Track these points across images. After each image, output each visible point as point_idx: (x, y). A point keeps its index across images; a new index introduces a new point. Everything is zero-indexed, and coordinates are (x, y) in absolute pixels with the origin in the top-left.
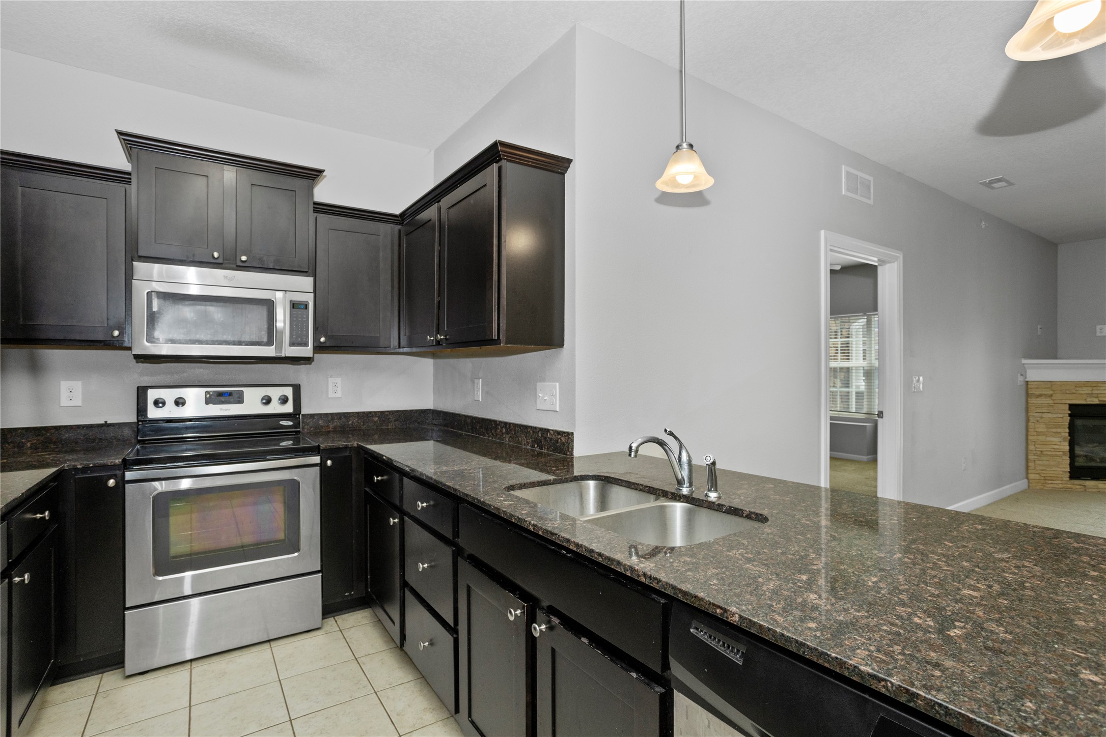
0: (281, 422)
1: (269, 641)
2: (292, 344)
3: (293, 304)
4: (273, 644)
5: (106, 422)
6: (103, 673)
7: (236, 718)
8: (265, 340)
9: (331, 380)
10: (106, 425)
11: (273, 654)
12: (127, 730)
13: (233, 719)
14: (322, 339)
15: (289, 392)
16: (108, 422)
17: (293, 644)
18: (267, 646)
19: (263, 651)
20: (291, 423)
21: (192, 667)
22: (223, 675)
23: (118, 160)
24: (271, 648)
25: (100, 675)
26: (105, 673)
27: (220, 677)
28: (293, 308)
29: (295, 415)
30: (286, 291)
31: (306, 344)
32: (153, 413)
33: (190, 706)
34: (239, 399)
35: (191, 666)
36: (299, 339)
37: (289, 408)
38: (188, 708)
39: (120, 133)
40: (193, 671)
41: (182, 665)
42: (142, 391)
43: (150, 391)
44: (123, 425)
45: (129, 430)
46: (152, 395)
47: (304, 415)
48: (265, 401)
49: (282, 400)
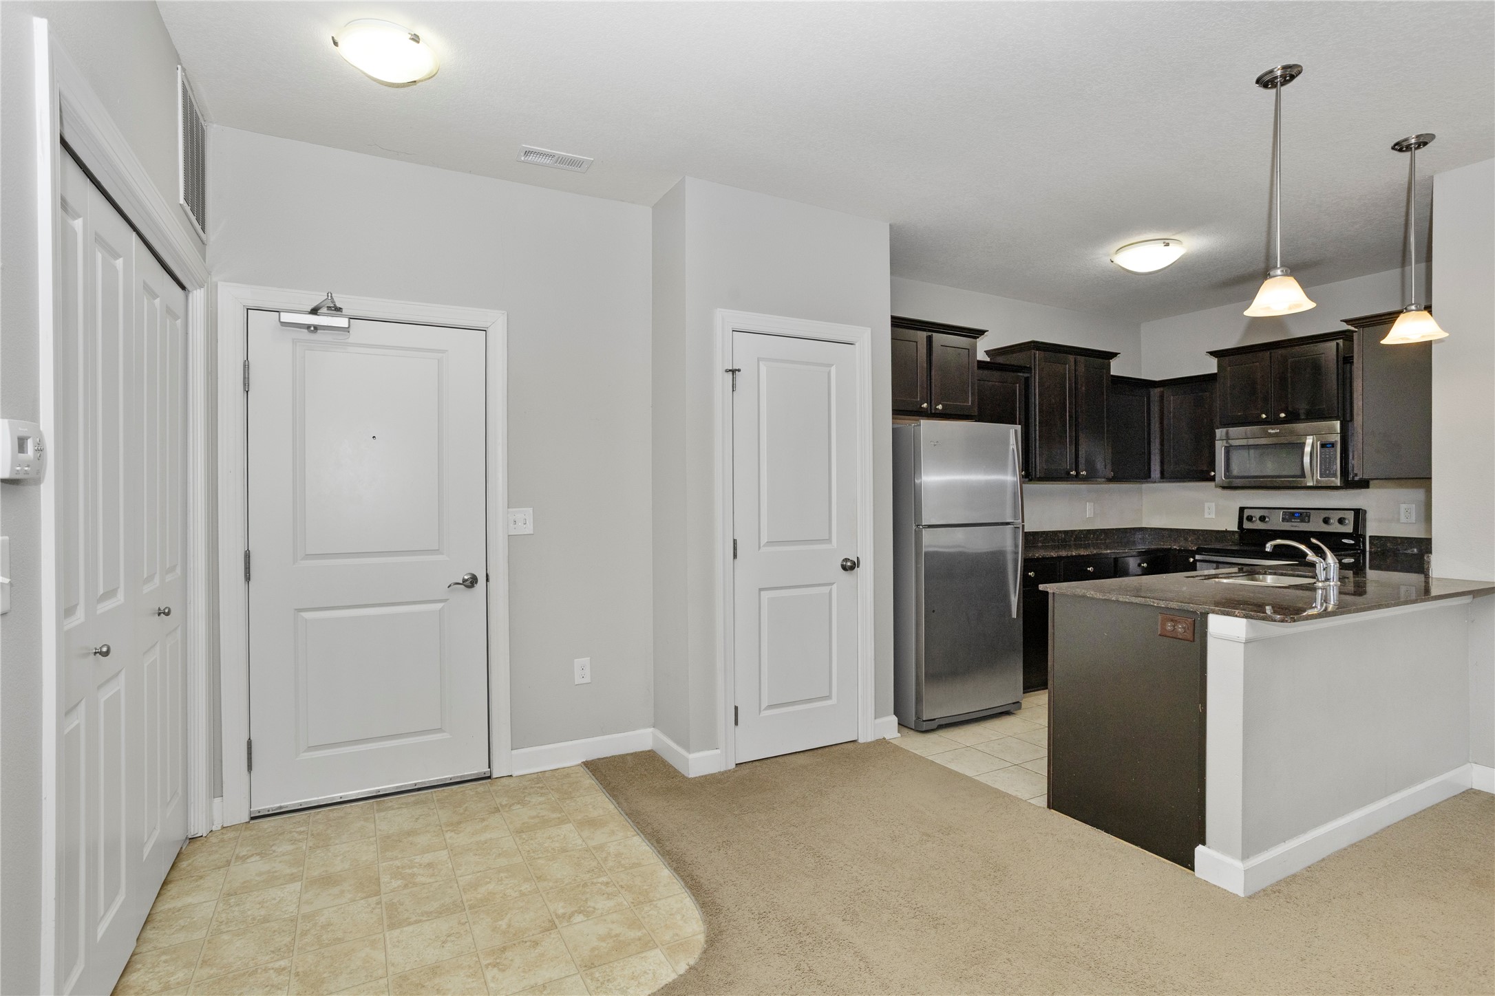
0: (1343, 540)
2: (1322, 476)
3: (1322, 444)
5: (1226, 529)
8: (1299, 473)
9: (1403, 507)
10: (1226, 531)
15: (1350, 515)
20: (1352, 542)
23: (1211, 366)
28: (1323, 447)
29: (1358, 536)
31: (1334, 476)
32: (1247, 525)
34: (1306, 519)
36: (1328, 472)
37: (1349, 528)
39: (1211, 353)
42: (1242, 510)
43: (1245, 510)
44: (1233, 532)
45: (1237, 536)
46: (1247, 513)
47: (1370, 537)
48: (1326, 521)
49: (1341, 521)
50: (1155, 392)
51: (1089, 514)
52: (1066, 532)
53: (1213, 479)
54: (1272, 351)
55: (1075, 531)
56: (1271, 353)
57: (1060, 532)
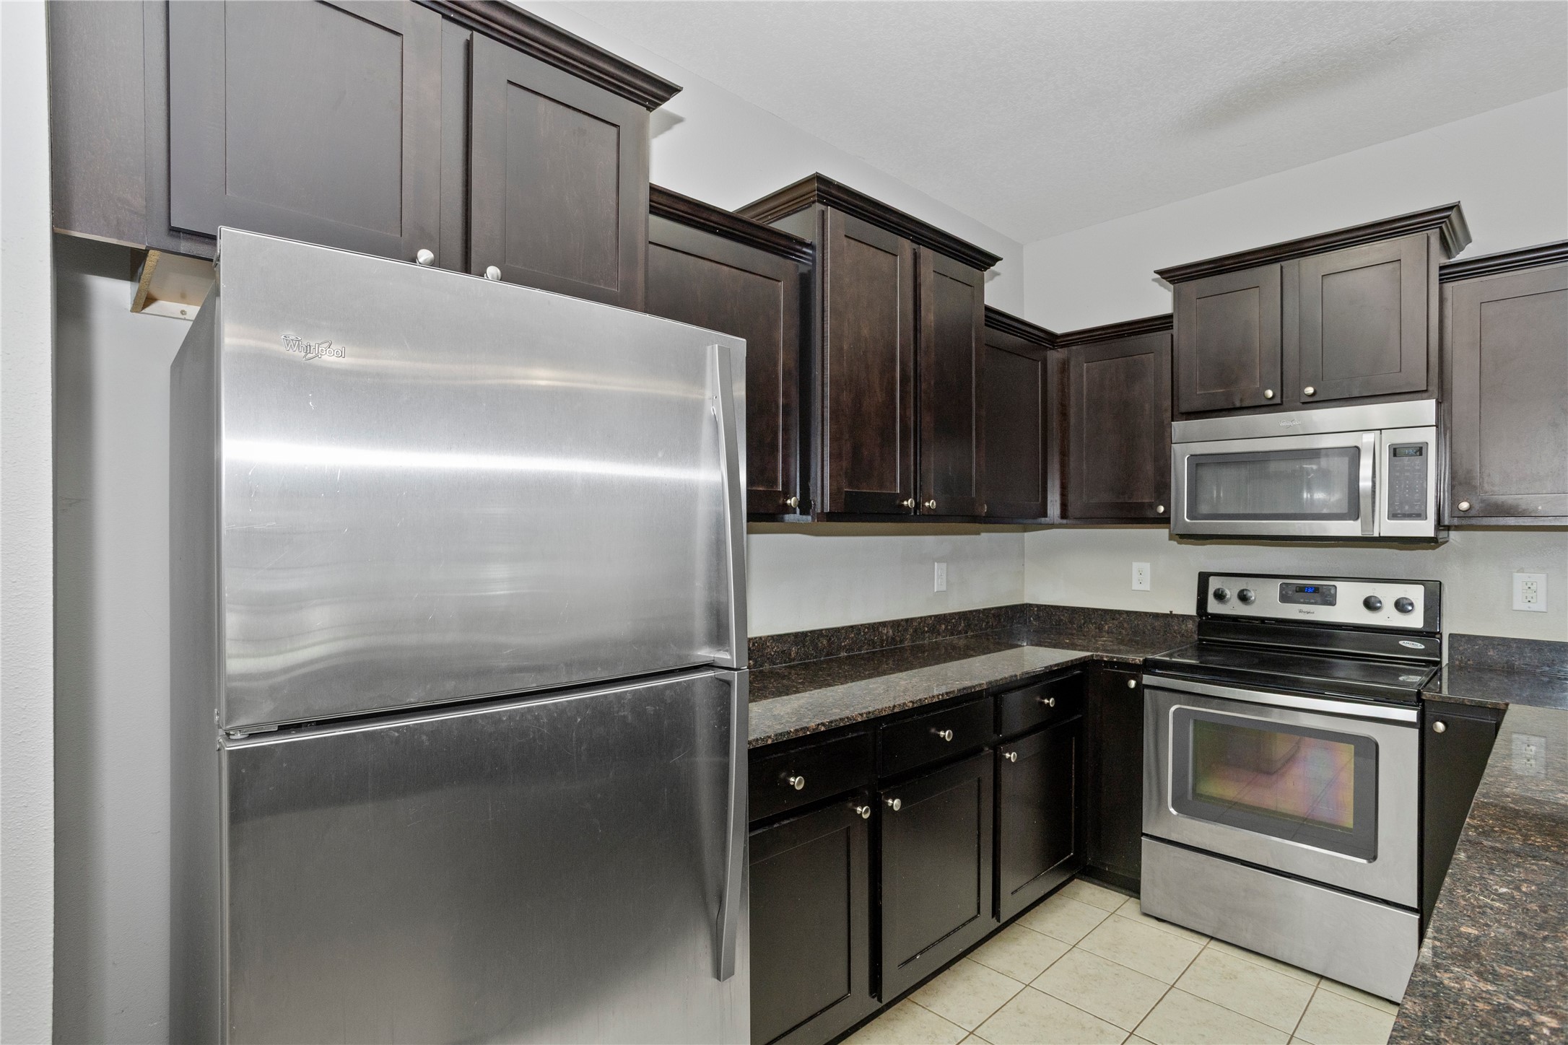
0: (1401, 643)
1: (1322, 977)
2: (1393, 515)
3: (1395, 449)
4: (1324, 984)
5: (1171, 612)
6: (1131, 896)
7: (1203, 1036)
8: (1344, 509)
9: (1519, 579)
10: (1171, 615)
11: (1313, 996)
12: (1108, 965)
13: (1199, 1035)
14: (1464, 505)
15: (1416, 594)
16: (1173, 613)
17: (1353, 1003)
18: (1315, 980)
19: (1302, 984)
20: (1420, 646)
21: (1208, 946)
22: (1231, 978)
23: (1160, 302)
24: (1317, 987)
25: (1128, 897)
26: (1133, 899)
27: (1226, 978)
28: (1395, 455)
29: (1429, 634)
30: (1381, 430)
31: (1420, 515)
32: (1214, 607)
33: (1173, 986)
34: (1328, 599)
35: (1208, 943)
36: (1407, 507)
37: (1415, 620)
38: (1170, 986)
39: (1160, 273)
40: (1205, 951)
41: (1200, 937)
42: (1204, 578)
43: (1211, 579)
44: (1185, 618)
45: (1191, 625)
46: (1214, 584)
47: (1451, 635)
48: (1370, 604)
49: (1402, 606)
50: (1055, 356)
51: (939, 584)
52: (896, 624)
53: (1164, 520)
54: (1283, 263)
55: (912, 620)
56: (1282, 267)
57: (884, 624)
